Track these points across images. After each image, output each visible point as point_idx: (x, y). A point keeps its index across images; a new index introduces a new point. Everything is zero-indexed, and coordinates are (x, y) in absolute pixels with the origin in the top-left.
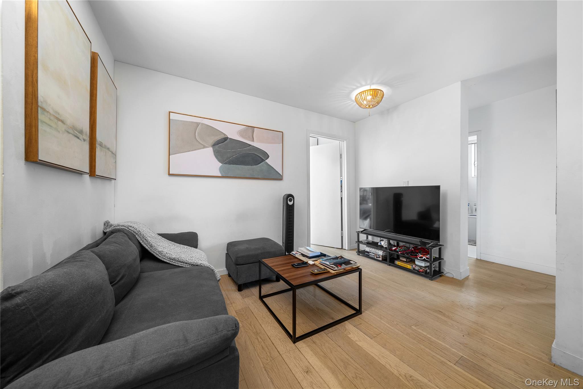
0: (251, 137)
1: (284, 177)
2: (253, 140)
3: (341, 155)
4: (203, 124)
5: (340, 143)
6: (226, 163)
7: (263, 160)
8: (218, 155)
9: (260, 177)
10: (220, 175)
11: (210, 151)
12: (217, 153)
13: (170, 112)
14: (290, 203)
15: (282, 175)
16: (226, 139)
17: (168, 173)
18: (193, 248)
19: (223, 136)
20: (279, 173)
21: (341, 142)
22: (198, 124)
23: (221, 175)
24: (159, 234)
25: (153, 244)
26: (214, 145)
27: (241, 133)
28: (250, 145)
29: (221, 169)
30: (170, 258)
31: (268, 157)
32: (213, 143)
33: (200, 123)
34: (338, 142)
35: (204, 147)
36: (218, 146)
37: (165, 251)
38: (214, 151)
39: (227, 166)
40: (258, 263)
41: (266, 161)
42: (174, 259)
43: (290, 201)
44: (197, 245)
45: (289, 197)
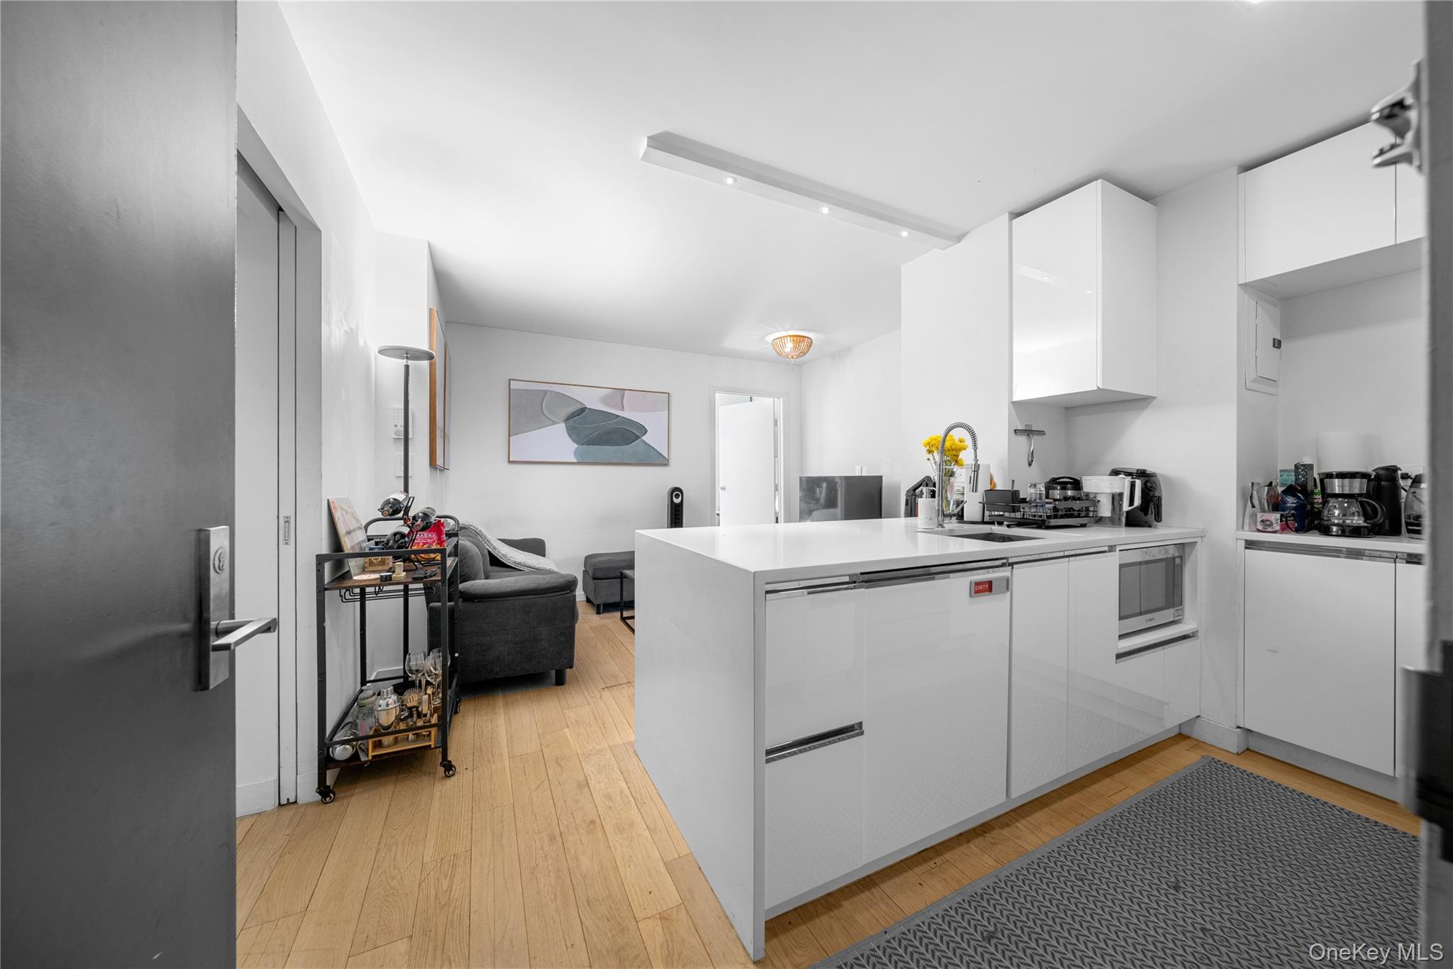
0: (620, 404)
1: (672, 461)
2: (623, 409)
3: (776, 421)
4: (552, 392)
5: (774, 402)
6: (582, 444)
7: (638, 437)
8: (573, 432)
9: (632, 462)
10: (576, 461)
11: (561, 428)
12: (571, 429)
13: (510, 380)
14: (677, 501)
15: (667, 457)
16: (583, 409)
17: (507, 460)
18: (540, 557)
19: (579, 407)
20: (662, 455)
21: (776, 400)
22: (545, 392)
23: (577, 459)
24: (500, 540)
25: (496, 547)
26: (567, 420)
27: (605, 400)
28: (618, 416)
29: (576, 453)
30: (515, 562)
31: (646, 431)
32: (566, 417)
33: (548, 391)
34: (772, 399)
35: (554, 423)
36: (571, 420)
37: (509, 555)
38: (567, 428)
39: (585, 447)
40: (619, 580)
41: (643, 438)
42: (520, 564)
43: (677, 496)
44: (544, 550)
45: (676, 491)
